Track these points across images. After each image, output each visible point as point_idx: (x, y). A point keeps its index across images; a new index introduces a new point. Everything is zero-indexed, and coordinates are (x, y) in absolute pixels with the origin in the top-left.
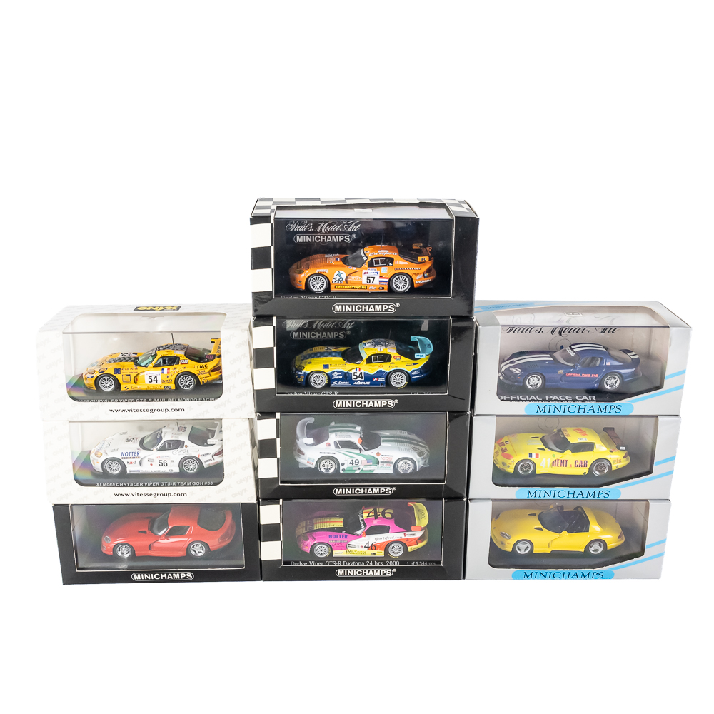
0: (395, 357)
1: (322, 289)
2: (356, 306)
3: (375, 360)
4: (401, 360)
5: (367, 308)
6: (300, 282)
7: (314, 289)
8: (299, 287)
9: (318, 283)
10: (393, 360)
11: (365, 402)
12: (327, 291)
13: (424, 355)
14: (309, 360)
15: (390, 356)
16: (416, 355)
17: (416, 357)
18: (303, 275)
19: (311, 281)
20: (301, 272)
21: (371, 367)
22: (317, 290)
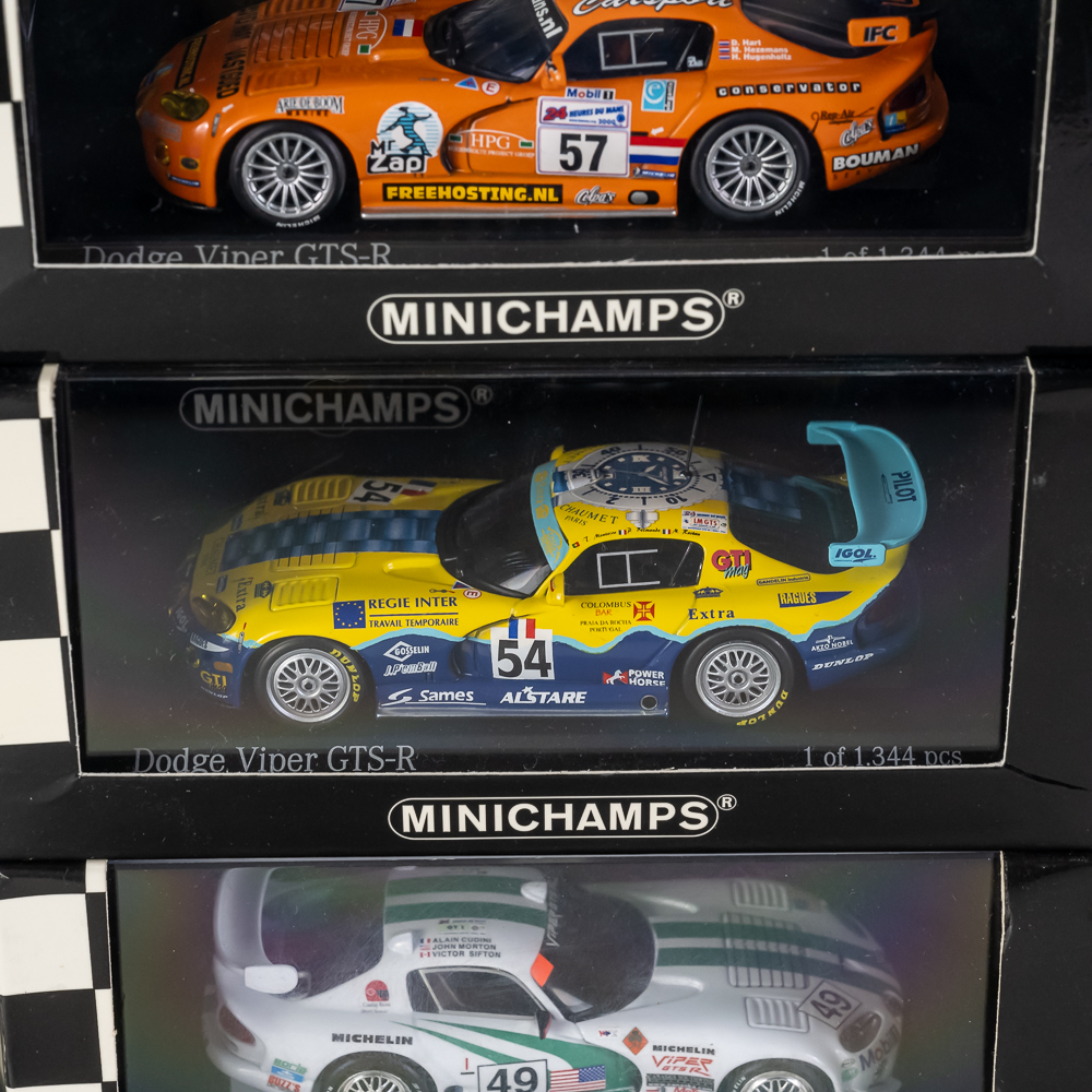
0: (724, 562)
1: (311, 206)
2: (496, 304)
3: (614, 572)
4: (754, 575)
5: (561, 314)
6: (189, 164)
7: (269, 207)
8: (188, 194)
9: (289, 174)
10: (709, 575)
11: (558, 807)
12: (342, 217)
13: (877, 550)
14: (260, 572)
15: (697, 552)
16: (833, 549)
17: (833, 561)
18: (203, 127)
19: (249, 162)
20: (195, 111)
21: (590, 615)
22: (283, 211)
